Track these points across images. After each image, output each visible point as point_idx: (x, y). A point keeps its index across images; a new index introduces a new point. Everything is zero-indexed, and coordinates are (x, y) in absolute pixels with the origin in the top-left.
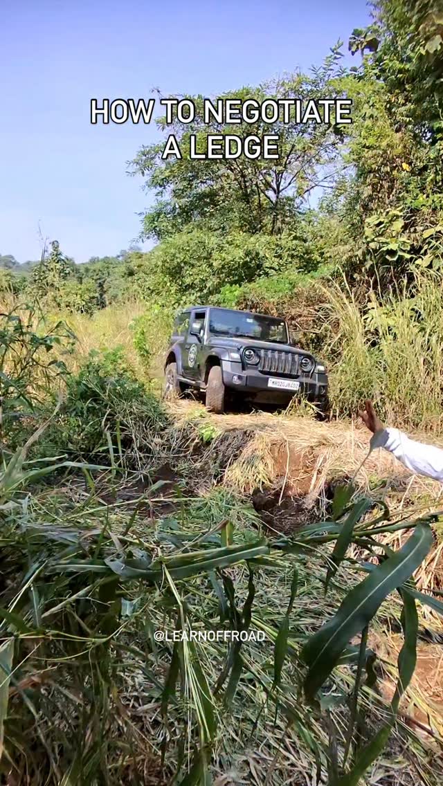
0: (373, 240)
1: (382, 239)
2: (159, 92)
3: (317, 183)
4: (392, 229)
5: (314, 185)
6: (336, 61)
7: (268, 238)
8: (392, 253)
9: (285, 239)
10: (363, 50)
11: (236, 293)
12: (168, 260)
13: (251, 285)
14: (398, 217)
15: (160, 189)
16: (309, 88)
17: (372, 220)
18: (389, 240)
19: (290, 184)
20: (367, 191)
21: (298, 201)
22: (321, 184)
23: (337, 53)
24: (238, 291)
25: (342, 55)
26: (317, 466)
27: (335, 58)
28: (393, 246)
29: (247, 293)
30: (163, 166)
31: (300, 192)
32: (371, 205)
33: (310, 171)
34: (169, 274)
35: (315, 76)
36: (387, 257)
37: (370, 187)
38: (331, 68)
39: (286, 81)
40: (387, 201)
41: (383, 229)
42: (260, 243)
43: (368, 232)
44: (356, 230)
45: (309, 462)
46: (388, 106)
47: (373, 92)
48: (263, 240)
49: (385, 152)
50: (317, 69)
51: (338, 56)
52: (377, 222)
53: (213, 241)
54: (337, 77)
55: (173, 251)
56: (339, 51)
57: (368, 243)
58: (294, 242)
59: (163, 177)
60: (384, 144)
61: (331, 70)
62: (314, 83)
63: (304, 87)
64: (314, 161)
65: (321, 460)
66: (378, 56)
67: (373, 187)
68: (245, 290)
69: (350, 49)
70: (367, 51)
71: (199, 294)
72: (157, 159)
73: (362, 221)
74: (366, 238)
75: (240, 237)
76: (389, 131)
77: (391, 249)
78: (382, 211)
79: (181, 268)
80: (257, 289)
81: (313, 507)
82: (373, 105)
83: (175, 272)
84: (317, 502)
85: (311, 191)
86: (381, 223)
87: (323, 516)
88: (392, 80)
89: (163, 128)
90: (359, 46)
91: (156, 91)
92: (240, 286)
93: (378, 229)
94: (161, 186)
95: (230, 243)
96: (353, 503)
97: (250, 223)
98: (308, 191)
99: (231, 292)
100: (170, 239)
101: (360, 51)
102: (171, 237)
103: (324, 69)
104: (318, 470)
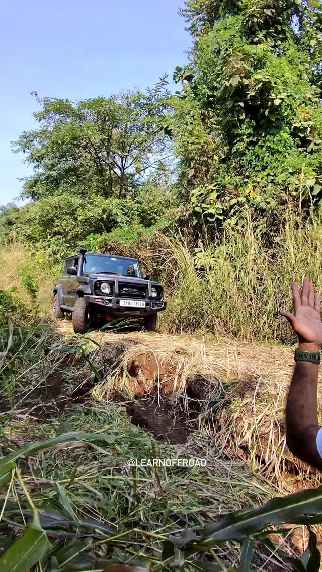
0: (197, 206)
1: (204, 206)
2: (36, 95)
3: (149, 165)
4: (210, 198)
5: (147, 166)
6: (163, 86)
7: (118, 201)
8: (211, 215)
9: (129, 202)
10: (182, 81)
11: (98, 240)
12: (44, 215)
13: (109, 234)
14: (212, 190)
15: (37, 163)
16: (145, 101)
17: (196, 191)
18: (208, 206)
19: (131, 164)
20: (191, 172)
21: (136, 176)
22: (152, 166)
23: (164, 81)
24: (100, 238)
25: (167, 83)
26: (178, 371)
27: (163, 84)
28: (212, 211)
29: (107, 240)
30: (40, 147)
31: (139, 171)
32: (194, 181)
33: (144, 157)
34: (44, 225)
35: (149, 94)
36: (208, 218)
37: (193, 170)
38: (160, 90)
39: (129, 96)
40: (205, 180)
41: (204, 198)
42: (112, 204)
43: (194, 199)
44: (184, 198)
45: (171, 369)
46: (202, 117)
47: (193, 107)
48: (114, 202)
49: (203, 146)
50: (151, 90)
51: (165, 83)
52: (200, 193)
53: (77, 201)
54: (163, 97)
55: (48, 208)
56: (165, 80)
57: (194, 208)
58: (137, 205)
59: (39, 155)
60: (202, 141)
61: (160, 91)
62: (149, 99)
63: (142, 101)
64: (147, 150)
65: (180, 366)
66: (193, 85)
67: (195, 170)
68: (106, 237)
69: (174, 79)
70: (185, 81)
71: (64, 239)
72: (35, 141)
73: (188, 192)
74: (193, 204)
75: (99, 199)
76: (202, 133)
77: (211, 213)
78: (202, 186)
79: (53, 221)
80: (114, 236)
81: (178, 404)
82: (193, 117)
83: (48, 223)
84: (181, 400)
85: (146, 170)
86: (202, 194)
87: (186, 411)
88: (204, 101)
89: (40, 120)
90: (180, 78)
91: (34, 94)
92: (101, 234)
93: (200, 198)
94: (38, 161)
95: (91, 204)
96: (212, 400)
97: (104, 189)
98: (143, 170)
99: (94, 239)
100: (45, 200)
101: (180, 81)
102: (45, 198)
103: (156, 91)
104: (179, 374)
